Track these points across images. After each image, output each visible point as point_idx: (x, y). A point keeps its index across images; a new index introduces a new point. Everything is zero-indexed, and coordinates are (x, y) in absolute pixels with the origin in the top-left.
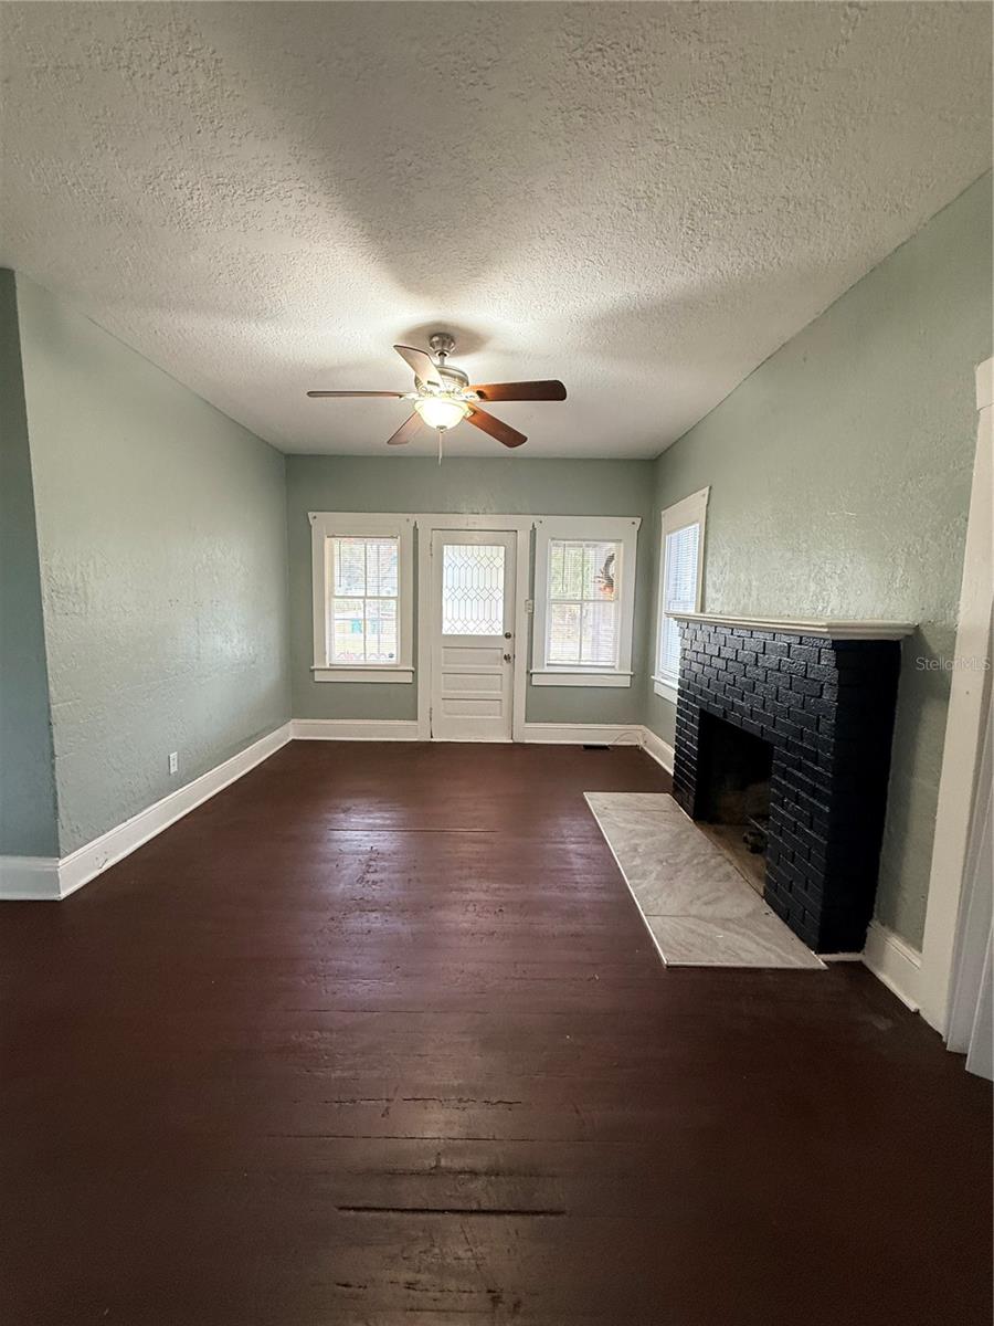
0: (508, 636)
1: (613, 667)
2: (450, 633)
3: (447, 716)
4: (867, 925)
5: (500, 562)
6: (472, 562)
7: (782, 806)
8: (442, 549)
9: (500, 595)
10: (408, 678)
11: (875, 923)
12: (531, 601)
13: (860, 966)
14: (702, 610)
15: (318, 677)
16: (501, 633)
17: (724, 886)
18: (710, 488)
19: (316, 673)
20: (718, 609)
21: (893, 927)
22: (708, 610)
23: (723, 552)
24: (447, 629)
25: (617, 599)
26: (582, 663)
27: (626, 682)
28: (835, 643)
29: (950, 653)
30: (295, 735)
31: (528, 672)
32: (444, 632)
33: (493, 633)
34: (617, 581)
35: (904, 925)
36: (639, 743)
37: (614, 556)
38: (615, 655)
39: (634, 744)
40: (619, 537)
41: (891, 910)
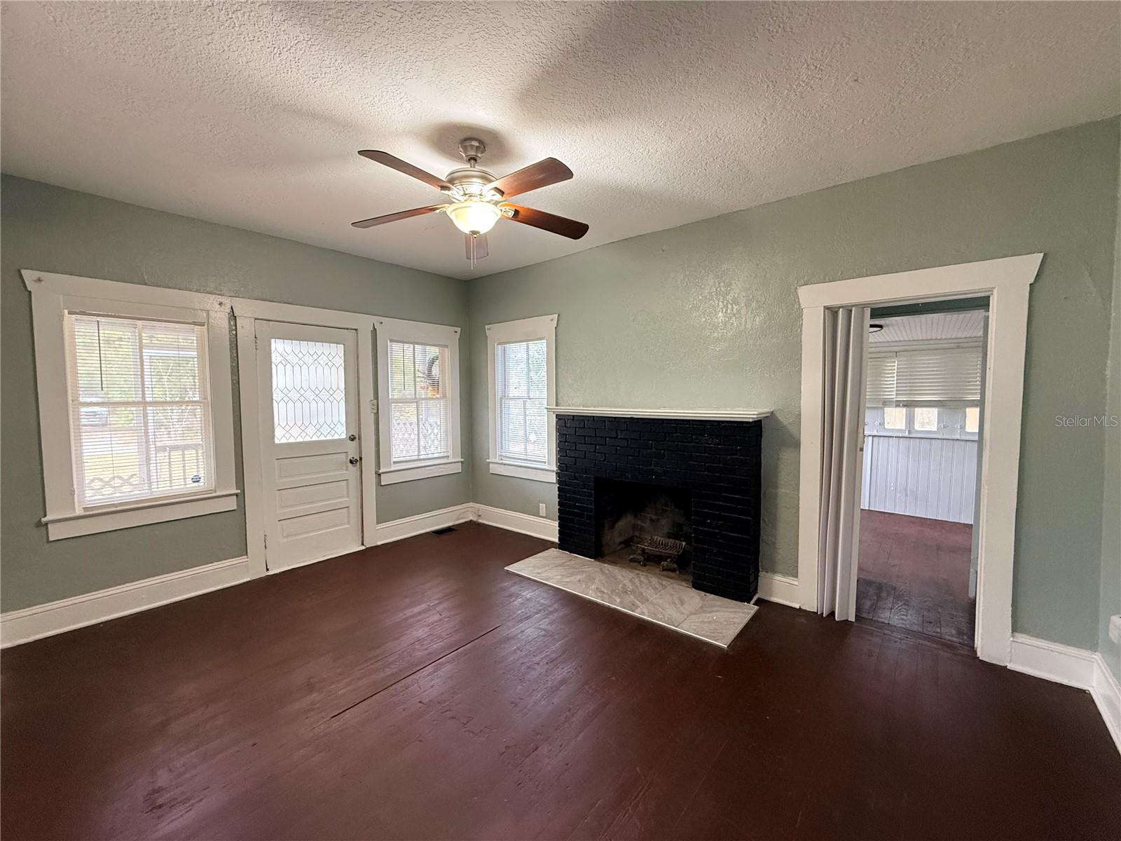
0: (352, 439)
1: (448, 457)
2: (284, 441)
3: (285, 540)
4: (757, 575)
5: (340, 361)
6: (309, 360)
8: (270, 341)
9: (341, 395)
10: (231, 504)
11: (762, 574)
12: (375, 401)
15: (55, 533)
16: (343, 436)
18: (559, 315)
19: (49, 526)
21: (774, 571)
23: (580, 363)
24: (281, 437)
25: (444, 397)
26: (422, 457)
27: (457, 468)
30: (3, 641)
31: (376, 473)
32: (277, 441)
33: (336, 437)
34: (444, 381)
35: (781, 567)
36: (472, 518)
37: (437, 359)
38: (448, 446)
39: (468, 520)
40: (444, 343)
41: (770, 562)
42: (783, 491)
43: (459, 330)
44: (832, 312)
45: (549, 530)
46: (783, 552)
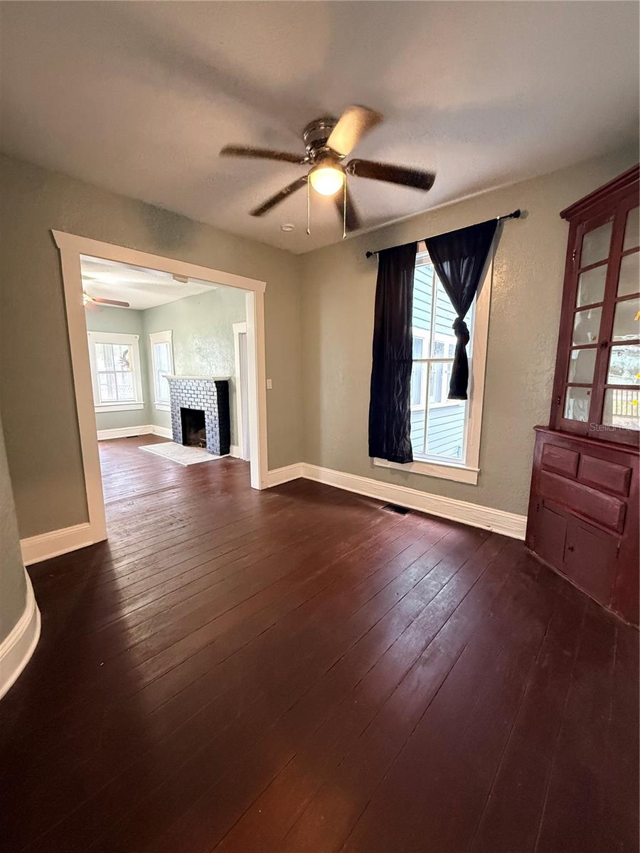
1: (136, 401)
4: (229, 446)
7: (209, 426)
11: (231, 446)
13: (229, 456)
14: (174, 375)
17: (196, 454)
20: (180, 373)
21: (234, 444)
22: (176, 374)
23: (180, 354)
25: (132, 370)
27: (142, 407)
28: (216, 382)
29: (235, 381)
34: (131, 362)
35: (235, 442)
36: (151, 432)
37: (127, 351)
38: (134, 395)
39: (148, 433)
40: (129, 343)
41: (233, 441)
43: (138, 336)
45: (168, 433)
46: (235, 436)
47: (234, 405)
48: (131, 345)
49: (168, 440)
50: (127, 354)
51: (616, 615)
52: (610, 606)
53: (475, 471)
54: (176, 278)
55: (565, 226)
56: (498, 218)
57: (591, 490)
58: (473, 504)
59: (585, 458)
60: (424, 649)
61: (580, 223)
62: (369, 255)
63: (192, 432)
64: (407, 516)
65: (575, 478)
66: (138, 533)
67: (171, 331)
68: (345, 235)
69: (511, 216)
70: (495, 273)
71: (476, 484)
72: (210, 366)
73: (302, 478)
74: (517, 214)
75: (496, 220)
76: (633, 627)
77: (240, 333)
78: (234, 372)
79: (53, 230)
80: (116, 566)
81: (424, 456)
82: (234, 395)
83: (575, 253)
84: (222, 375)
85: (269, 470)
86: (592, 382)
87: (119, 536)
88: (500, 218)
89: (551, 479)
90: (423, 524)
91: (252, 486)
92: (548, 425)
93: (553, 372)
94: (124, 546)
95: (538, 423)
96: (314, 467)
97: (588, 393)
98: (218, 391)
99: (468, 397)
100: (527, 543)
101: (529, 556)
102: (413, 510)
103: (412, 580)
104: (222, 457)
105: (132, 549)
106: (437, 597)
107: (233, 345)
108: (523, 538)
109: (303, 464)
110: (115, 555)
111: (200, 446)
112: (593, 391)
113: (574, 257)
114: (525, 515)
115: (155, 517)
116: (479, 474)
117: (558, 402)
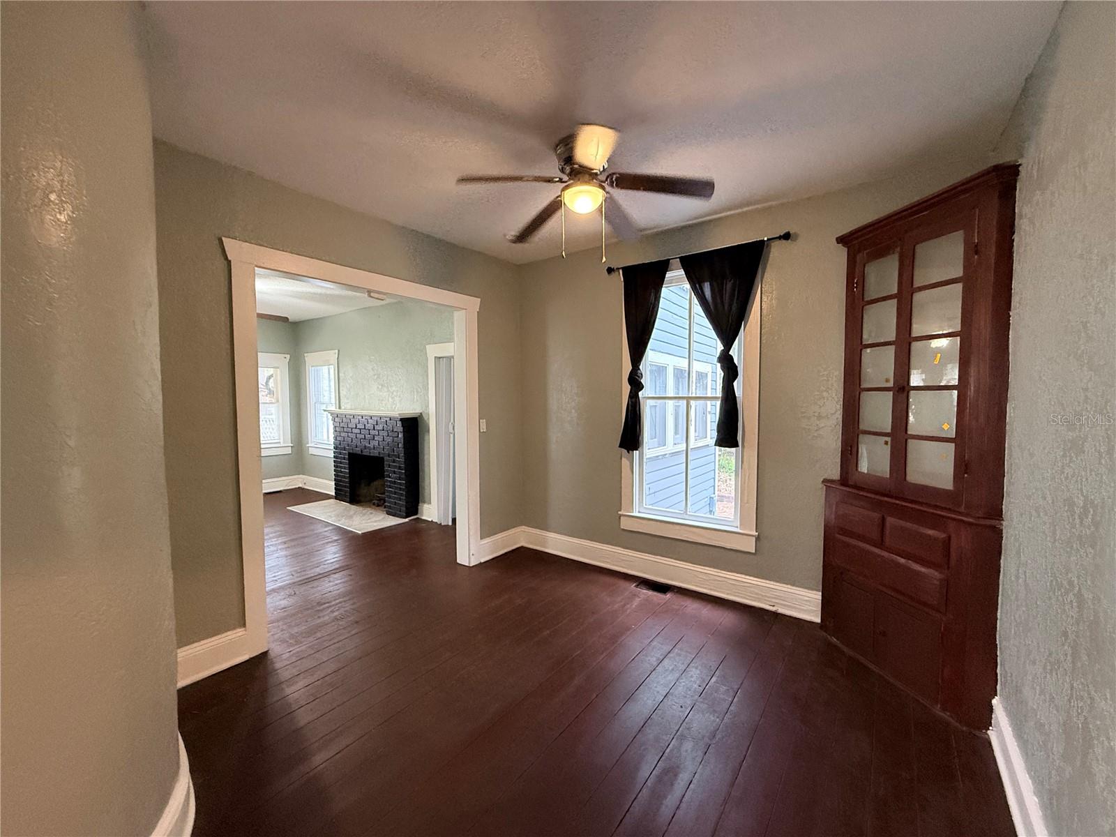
1: (280, 443)
4: (418, 505)
7: (390, 477)
11: (420, 504)
13: (418, 518)
14: (340, 408)
17: (371, 516)
18: (339, 350)
20: (349, 407)
21: (424, 502)
22: (343, 408)
23: (349, 381)
25: (278, 401)
27: (289, 451)
28: (401, 420)
29: (428, 419)
34: (277, 392)
35: (427, 499)
36: (300, 486)
37: (272, 376)
38: (279, 435)
39: (297, 487)
40: (276, 365)
41: (423, 497)
42: (426, 457)
43: (288, 356)
44: (438, 359)
45: (329, 487)
46: (427, 491)
47: (426, 449)
48: (278, 368)
49: (327, 497)
50: (271, 380)
51: (946, 717)
52: (939, 706)
53: (753, 536)
54: (372, 294)
55: (842, 254)
56: (766, 239)
57: (902, 561)
58: (751, 578)
59: (890, 521)
60: (732, 784)
61: (859, 251)
62: (610, 270)
63: (363, 485)
64: (669, 595)
65: (880, 544)
66: (311, 639)
67: (337, 351)
68: (604, 259)
69: (780, 238)
70: (765, 298)
71: (754, 551)
72: (392, 398)
73: (522, 547)
74: (787, 236)
75: (763, 241)
76: (970, 733)
77: (435, 357)
78: (427, 406)
79: (223, 239)
80: (288, 691)
81: (687, 517)
82: (426, 438)
83: (856, 283)
84: (410, 410)
85: (481, 539)
86: (889, 430)
87: (285, 645)
88: (768, 239)
89: (848, 545)
90: (692, 606)
91: (458, 561)
92: (839, 478)
93: (839, 415)
94: (294, 659)
95: (826, 476)
96: (538, 531)
97: (886, 443)
98: (404, 432)
99: (740, 444)
100: (822, 626)
101: (830, 644)
102: (674, 586)
103: (696, 686)
104: (407, 520)
105: (308, 664)
106: (732, 708)
107: (427, 372)
108: (818, 620)
109: (524, 528)
110: (285, 675)
111: (374, 504)
112: (892, 440)
113: (856, 287)
114: (818, 590)
115: (333, 612)
116: (758, 539)
117: (849, 451)
